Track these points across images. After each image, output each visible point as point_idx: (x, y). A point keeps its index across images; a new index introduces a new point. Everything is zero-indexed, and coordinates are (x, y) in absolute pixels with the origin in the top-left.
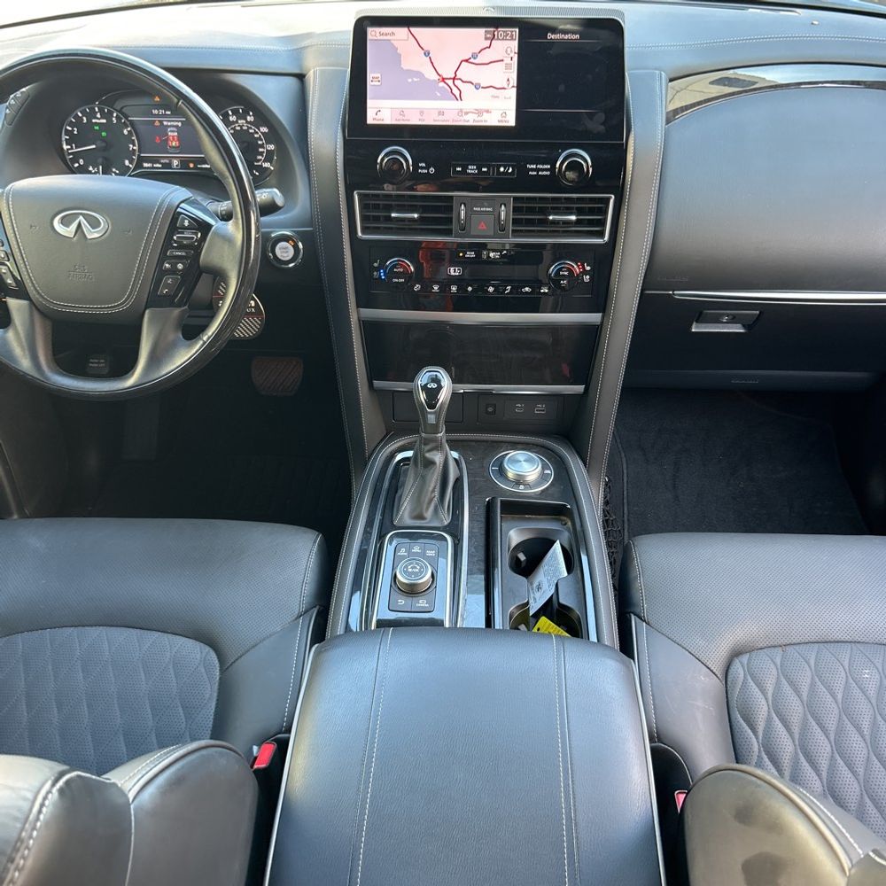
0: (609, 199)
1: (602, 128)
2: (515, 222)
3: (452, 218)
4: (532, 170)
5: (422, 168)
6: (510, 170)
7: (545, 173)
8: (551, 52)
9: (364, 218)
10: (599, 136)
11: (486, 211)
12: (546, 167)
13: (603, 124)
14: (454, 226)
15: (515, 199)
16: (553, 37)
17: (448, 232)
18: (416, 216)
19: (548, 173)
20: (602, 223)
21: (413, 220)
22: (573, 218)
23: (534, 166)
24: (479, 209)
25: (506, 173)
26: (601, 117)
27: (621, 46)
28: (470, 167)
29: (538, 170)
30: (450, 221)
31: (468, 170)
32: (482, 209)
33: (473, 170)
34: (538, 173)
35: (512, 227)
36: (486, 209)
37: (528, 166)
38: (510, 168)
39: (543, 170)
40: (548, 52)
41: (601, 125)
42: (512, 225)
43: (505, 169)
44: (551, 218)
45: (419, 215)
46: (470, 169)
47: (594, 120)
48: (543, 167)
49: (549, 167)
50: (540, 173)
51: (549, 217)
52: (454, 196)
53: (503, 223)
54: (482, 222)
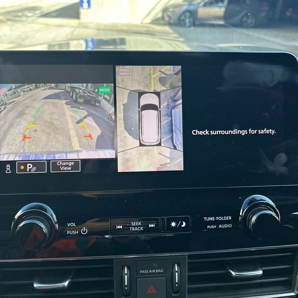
1: (284, 170)
2: (192, 280)
3: (113, 281)
4: (211, 223)
5: (71, 228)
6: (184, 225)
7: (225, 226)
8: (221, 88)
10: (282, 178)
11: (155, 273)
12: (227, 218)
13: (286, 165)
14: (116, 290)
15: (190, 257)
18: (66, 284)
19: (230, 226)
20: (291, 272)
21: (63, 289)
22: (260, 272)
23: (212, 219)
24: (146, 272)
25: (178, 229)
26: (283, 157)
28: (133, 224)
29: (217, 223)
30: (111, 284)
31: (131, 228)
32: (150, 271)
33: (137, 227)
34: (218, 226)
35: (188, 285)
36: (155, 271)
37: (205, 218)
38: (184, 222)
39: (223, 222)
40: (217, 88)
41: (283, 166)
42: (188, 283)
43: (177, 223)
44: (233, 273)
45: (70, 280)
46: (134, 226)
47: (275, 162)
48: (223, 219)
49: (230, 218)
50: (220, 226)
51: (231, 273)
52: (114, 260)
53: (177, 285)
54: (152, 286)
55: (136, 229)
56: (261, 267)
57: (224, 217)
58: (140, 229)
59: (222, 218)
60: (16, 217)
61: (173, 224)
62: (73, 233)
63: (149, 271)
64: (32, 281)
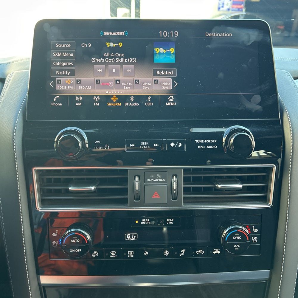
0: (271, 168)
1: (259, 108)
2: (186, 190)
3: (127, 189)
4: (201, 144)
5: (98, 145)
6: (180, 145)
8: (210, 46)
9: (42, 192)
10: (256, 114)
11: (159, 182)
12: (213, 141)
13: (260, 104)
14: (130, 196)
15: (185, 170)
16: (210, 35)
17: (124, 202)
18: (93, 188)
19: (215, 147)
20: (265, 189)
21: (90, 192)
22: (240, 186)
23: (202, 141)
24: (152, 180)
25: (177, 148)
26: (258, 98)
28: (143, 143)
29: (205, 144)
30: (125, 191)
31: (141, 146)
32: (155, 180)
33: (146, 145)
34: (206, 147)
35: (184, 195)
36: (159, 180)
37: (196, 141)
38: (180, 143)
39: (210, 144)
40: (207, 46)
41: (258, 104)
42: (184, 193)
43: (175, 144)
44: (219, 186)
45: (96, 187)
46: (143, 145)
47: (251, 101)
48: (210, 141)
49: (216, 141)
50: (208, 147)
52: (129, 171)
53: (175, 192)
54: (156, 192)
55: (145, 147)
56: (242, 184)
57: (211, 140)
58: (147, 147)
59: (209, 141)
60: (55, 140)
61: (172, 145)
62: (99, 148)
63: (154, 180)
64: (67, 187)
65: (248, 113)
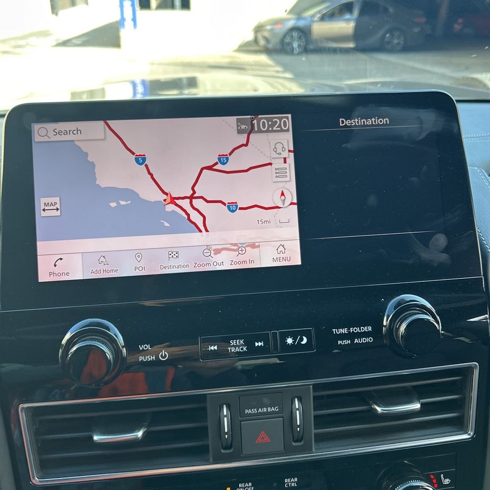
0: (470, 370)
1: (444, 257)
2: (320, 421)
3: (206, 428)
4: (343, 337)
5: (145, 353)
6: (305, 341)
7: (364, 340)
8: (349, 146)
9: (42, 448)
10: (440, 270)
11: (267, 413)
12: (365, 329)
13: (446, 250)
14: (211, 441)
15: (316, 387)
16: (348, 123)
17: (200, 453)
18: (140, 434)
19: (370, 340)
20: (460, 405)
21: (135, 443)
22: (417, 406)
23: (345, 331)
24: (254, 411)
25: (297, 347)
26: (441, 240)
27: (455, 130)
28: (233, 343)
29: (351, 336)
30: (202, 432)
31: (229, 348)
32: (260, 410)
33: (239, 346)
34: (353, 341)
35: (314, 430)
36: (267, 410)
37: (334, 330)
38: (304, 337)
39: (360, 335)
40: (343, 146)
41: (442, 252)
42: (314, 427)
43: (295, 339)
44: (379, 409)
45: (146, 429)
46: (233, 346)
47: (430, 246)
48: (360, 330)
49: (370, 329)
50: (356, 341)
51: (376, 410)
52: (208, 396)
53: (298, 429)
54: (262, 432)
55: (237, 350)
56: (419, 399)
57: (361, 328)
58: (242, 349)
59: (358, 330)
60: (64, 342)
61: (290, 341)
62: (148, 359)
63: (258, 410)
64: (90, 433)
65: (426, 269)
